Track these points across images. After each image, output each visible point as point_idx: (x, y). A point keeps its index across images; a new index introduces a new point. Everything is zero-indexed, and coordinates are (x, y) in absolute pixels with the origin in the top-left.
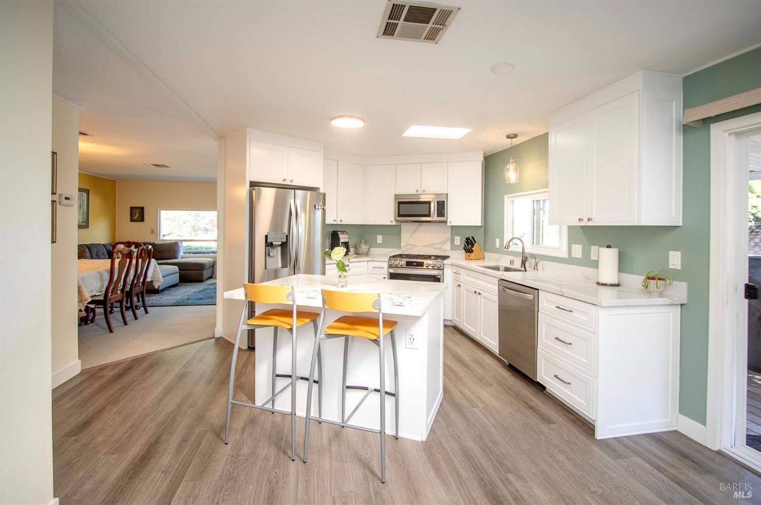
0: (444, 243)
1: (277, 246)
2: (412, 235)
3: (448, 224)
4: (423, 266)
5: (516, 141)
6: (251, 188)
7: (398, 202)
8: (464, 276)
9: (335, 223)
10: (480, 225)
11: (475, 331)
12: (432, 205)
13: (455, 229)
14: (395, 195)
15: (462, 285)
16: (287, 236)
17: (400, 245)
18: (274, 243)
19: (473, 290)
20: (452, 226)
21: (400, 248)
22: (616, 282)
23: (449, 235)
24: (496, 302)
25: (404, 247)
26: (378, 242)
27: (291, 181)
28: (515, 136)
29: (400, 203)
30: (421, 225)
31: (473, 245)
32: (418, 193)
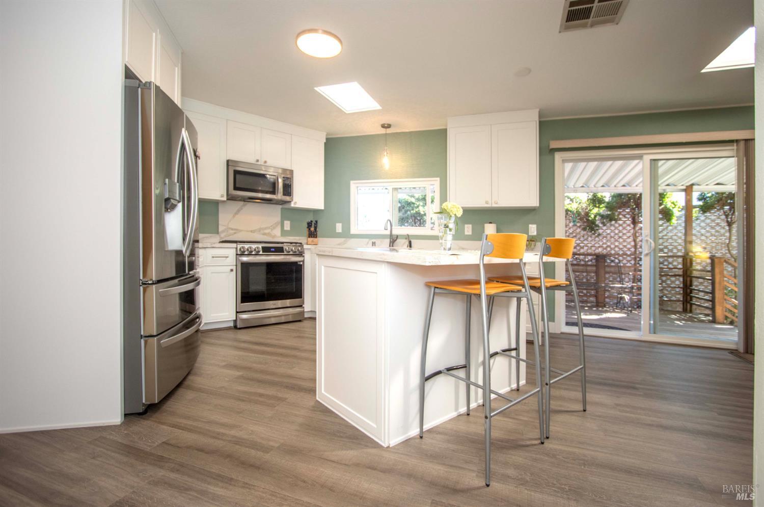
0: (273, 228)
2: (234, 216)
3: (292, 205)
4: (283, 252)
5: (389, 131)
7: (234, 171)
10: (322, 208)
12: (279, 181)
14: (228, 161)
21: (218, 233)
23: (278, 219)
25: (223, 231)
28: (389, 126)
29: (236, 173)
30: (245, 205)
32: (259, 163)
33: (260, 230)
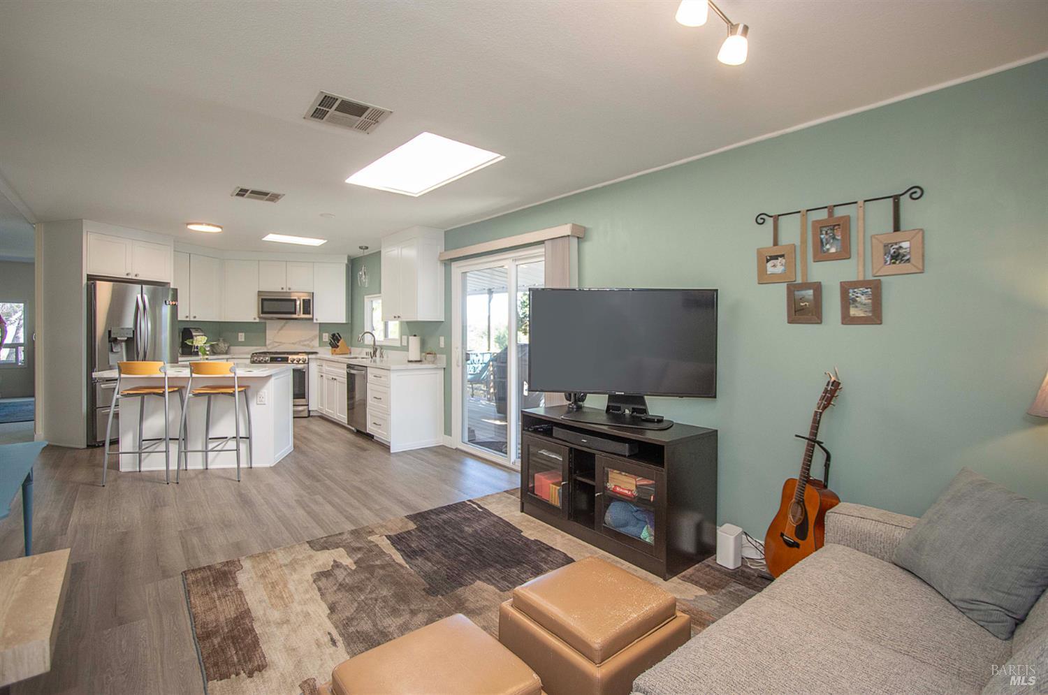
0: (312, 340)
1: (122, 341)
2: (278, 333)
3: (315, 321)
4: (288, 361)
5: (367, 252)
6: (89, 282)
7: (262, 299)
8: (326, 367)
9: (188, 319)
10: (344, 322)
11: (332, 412)
12: (298, 303)
13: (323, 327)
14: (259, 292)
15: (324, 375)
16: (133, 331)
17: (266, 341)
18: (119, 338)
19: (331, 377)
20: (320, 324)
21: (265, 345)
22: (419, 359)
23: (317, 332)
24: (344, 383)
25: (269, 345)
26: (240, 340)
27: (136, 275)
28: (367, 248)
29: (263, 300)
30: (286, 323)
31: (338, 341)
32: (284, 290)
33: (300, 342)
